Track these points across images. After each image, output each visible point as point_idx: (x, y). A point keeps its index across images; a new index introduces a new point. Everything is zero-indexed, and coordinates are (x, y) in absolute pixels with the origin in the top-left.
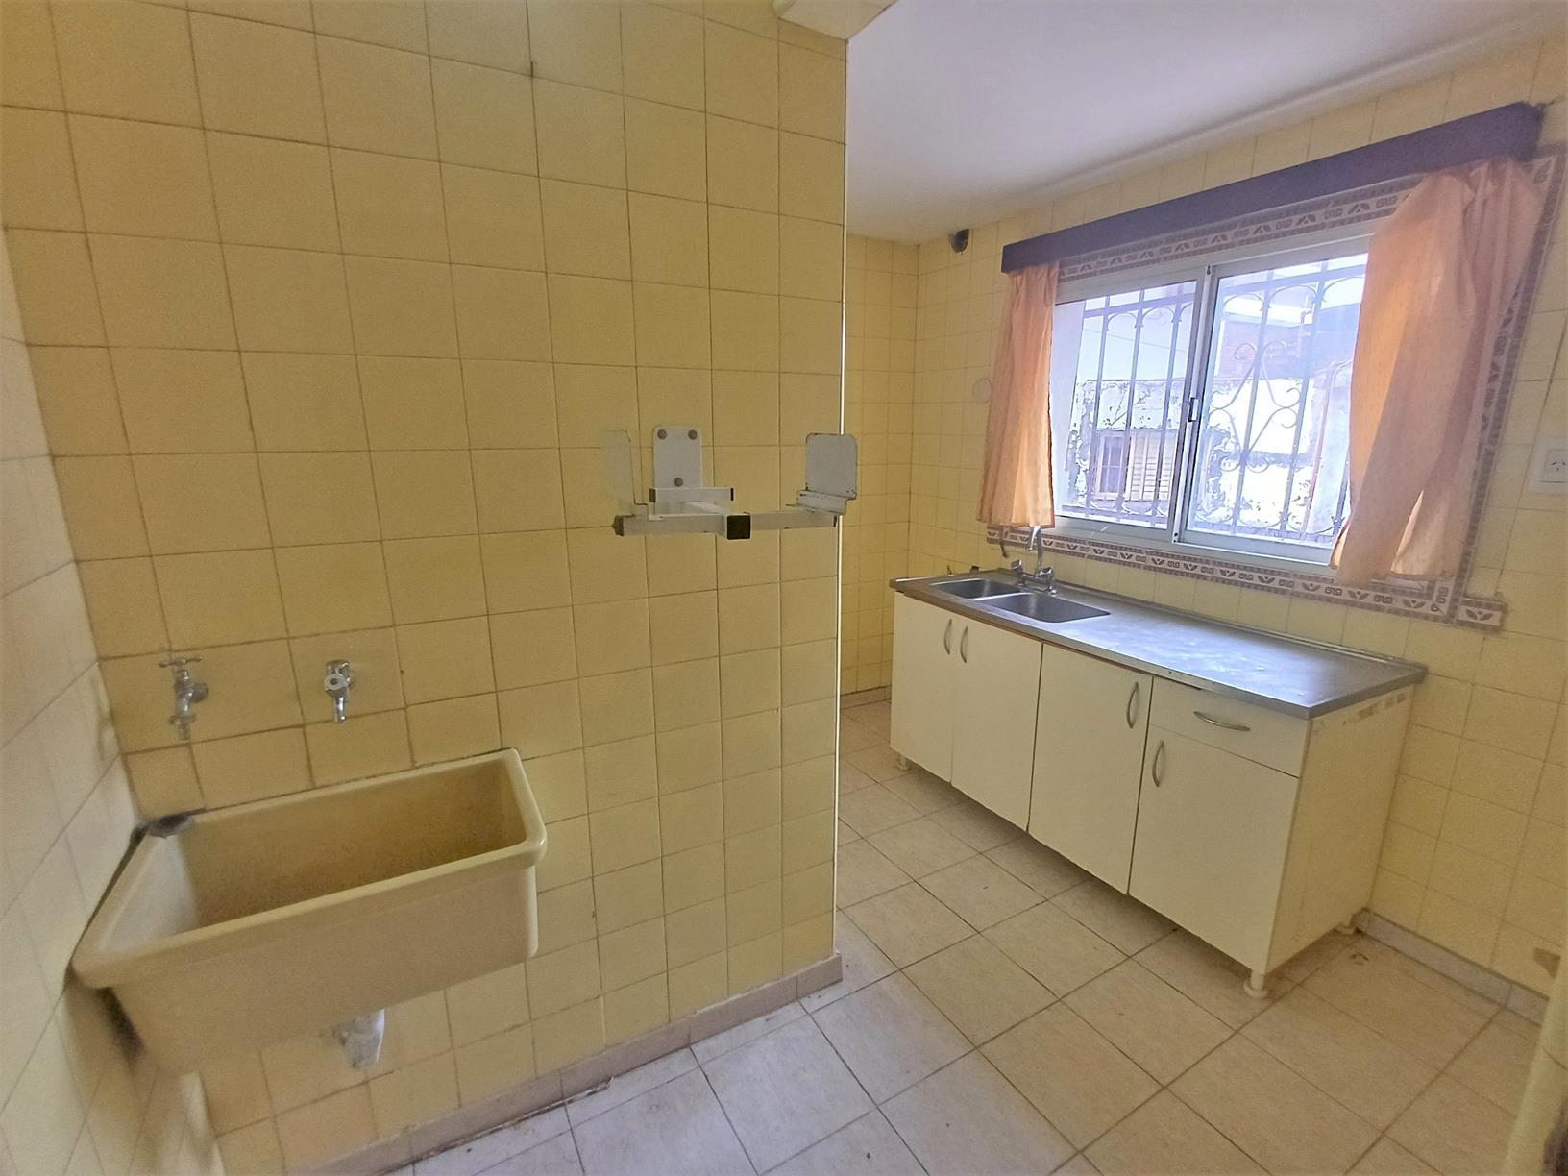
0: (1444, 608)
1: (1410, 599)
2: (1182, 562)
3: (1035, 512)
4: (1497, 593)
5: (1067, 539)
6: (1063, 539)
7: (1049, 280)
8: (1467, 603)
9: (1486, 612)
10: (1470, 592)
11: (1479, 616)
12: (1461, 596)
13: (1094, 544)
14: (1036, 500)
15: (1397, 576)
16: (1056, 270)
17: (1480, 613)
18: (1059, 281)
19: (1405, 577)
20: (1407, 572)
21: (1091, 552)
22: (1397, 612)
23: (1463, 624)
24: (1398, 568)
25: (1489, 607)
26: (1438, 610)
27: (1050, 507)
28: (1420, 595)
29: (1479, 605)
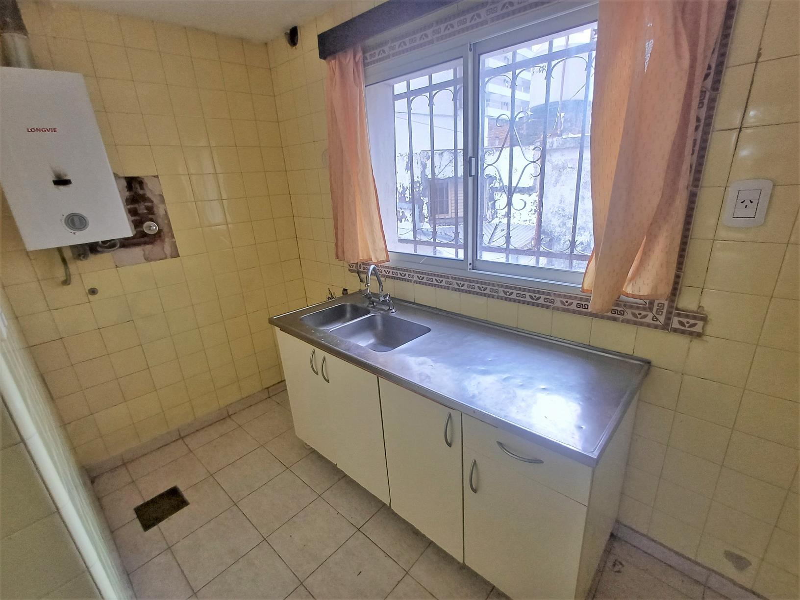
0: (662, 319)
1: (637, 312)
2: (476, 285)
3: (375, 250)
4: (700, 307)
5: (399, 269)
6: (396, 269)
7: (356, 63)
8: (679, 315)
9: (692, 322)
10: (680, 306)
11: (687, 325)
12: (673, 310)
13: (416, 272)
14: (374, 242)
15: (627, 295)
16: (360, 55)
17: (688, 323)
18: (365, 65)
19: (633, 296)
20: (636, 293)
21: (416, 279)
22: (628, 322)
23: (675, 330)
24: (628, 289)
25: (695, 318)
26: (657, 319)
27: (384, 247)
28: (644, 309)
29: (687, 316)
